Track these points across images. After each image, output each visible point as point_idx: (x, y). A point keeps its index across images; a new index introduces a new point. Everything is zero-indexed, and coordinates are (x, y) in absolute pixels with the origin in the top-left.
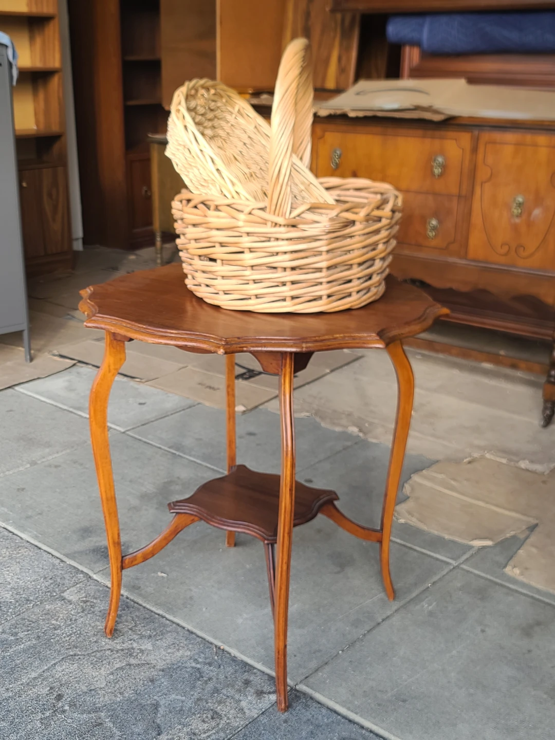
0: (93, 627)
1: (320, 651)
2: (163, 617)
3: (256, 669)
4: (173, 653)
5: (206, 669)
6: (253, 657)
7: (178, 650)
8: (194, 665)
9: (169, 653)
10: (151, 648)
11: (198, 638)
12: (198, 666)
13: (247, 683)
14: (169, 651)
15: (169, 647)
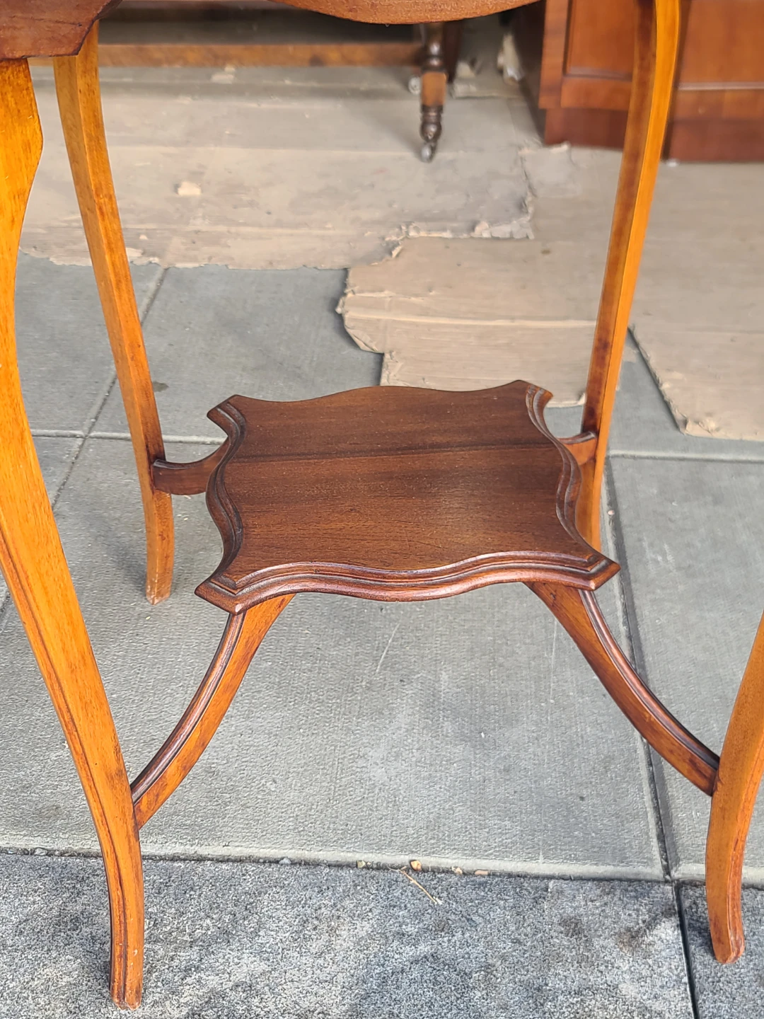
0: (46, 991)
1: (609, 759)
2: (201, 859)
3: (550, 878)
4: (329, 947)
5: (447, 946)
6: (504, 852)
7: (332, 931)
8: (409, 951)
9: (320, 955)
10: (263, 966)
11: (343, 873)
12: (424, 948)
13: (573, 927)
14: (315, 946)
15: (300, 938)
